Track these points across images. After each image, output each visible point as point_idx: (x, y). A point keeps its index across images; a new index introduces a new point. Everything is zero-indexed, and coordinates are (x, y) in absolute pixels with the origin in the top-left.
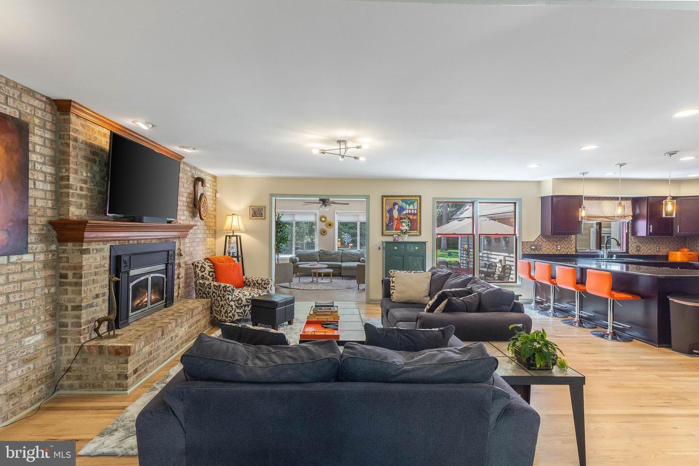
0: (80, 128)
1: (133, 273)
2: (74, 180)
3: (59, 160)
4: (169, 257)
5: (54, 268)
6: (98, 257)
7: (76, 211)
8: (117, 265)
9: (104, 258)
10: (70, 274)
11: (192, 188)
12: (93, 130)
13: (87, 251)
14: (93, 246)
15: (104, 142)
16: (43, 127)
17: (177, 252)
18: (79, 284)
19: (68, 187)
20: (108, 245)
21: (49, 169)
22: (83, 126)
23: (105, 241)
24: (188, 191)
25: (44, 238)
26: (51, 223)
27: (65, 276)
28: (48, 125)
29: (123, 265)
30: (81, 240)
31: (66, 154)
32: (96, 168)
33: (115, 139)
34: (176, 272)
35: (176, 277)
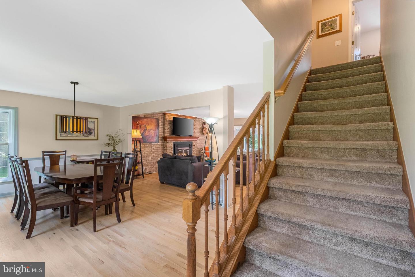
0: (167, 117)
1: (178, 148)
2: (166, 128)
3: (164, 125)
4: (190, 146)
5: (163, 146)
6: (170, 144)
7: (167, 135)
8: (175, 146)
9: (172, 144)
10: (165, 147)
11: (202, 125)
12: (170, 117)
13: (168, 143)
14: (169, 142)
15: (172, 119)
16: (161, 119)
17: (193, 144)
18: (166, 149)
19: (165, 130)
20: (173, 142)
21: (162, 127)
22: (168, 117)
23: (172, 141)
24: (200, 126)
25: (161, 140)
26: (163, 137)
27: (165, 148)
28: (162, 118)
29: (176, 146)
30: (166, 140)
31: (165, 123)
32: (171, 125)
33: (174, 118)
34: (193, 150)
35: (193, 151)
